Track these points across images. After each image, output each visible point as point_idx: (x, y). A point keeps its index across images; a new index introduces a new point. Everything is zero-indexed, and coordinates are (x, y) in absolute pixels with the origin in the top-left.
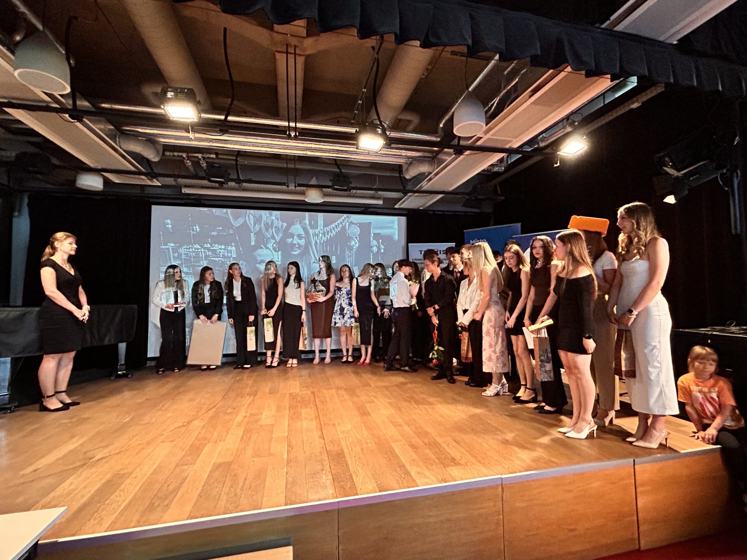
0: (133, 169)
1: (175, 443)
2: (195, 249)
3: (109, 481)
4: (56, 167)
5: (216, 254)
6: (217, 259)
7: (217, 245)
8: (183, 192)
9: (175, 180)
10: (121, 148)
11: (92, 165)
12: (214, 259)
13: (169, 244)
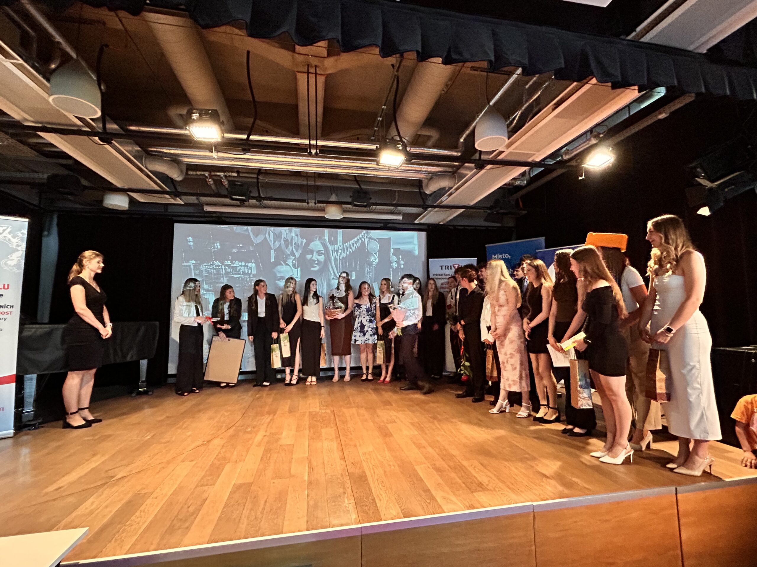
0: (157, 188)
1: (195, 462)
2: (216, 266)
3: (129, 502)
4: (85, 187)
5: (236, 271)
6: (237, 276)
7: (237, 262)
8: (205, 210)
9: (197, 199)
10: (147, 168)
11: (119, 185)
12: (235, 276)
13: (190, 262)
